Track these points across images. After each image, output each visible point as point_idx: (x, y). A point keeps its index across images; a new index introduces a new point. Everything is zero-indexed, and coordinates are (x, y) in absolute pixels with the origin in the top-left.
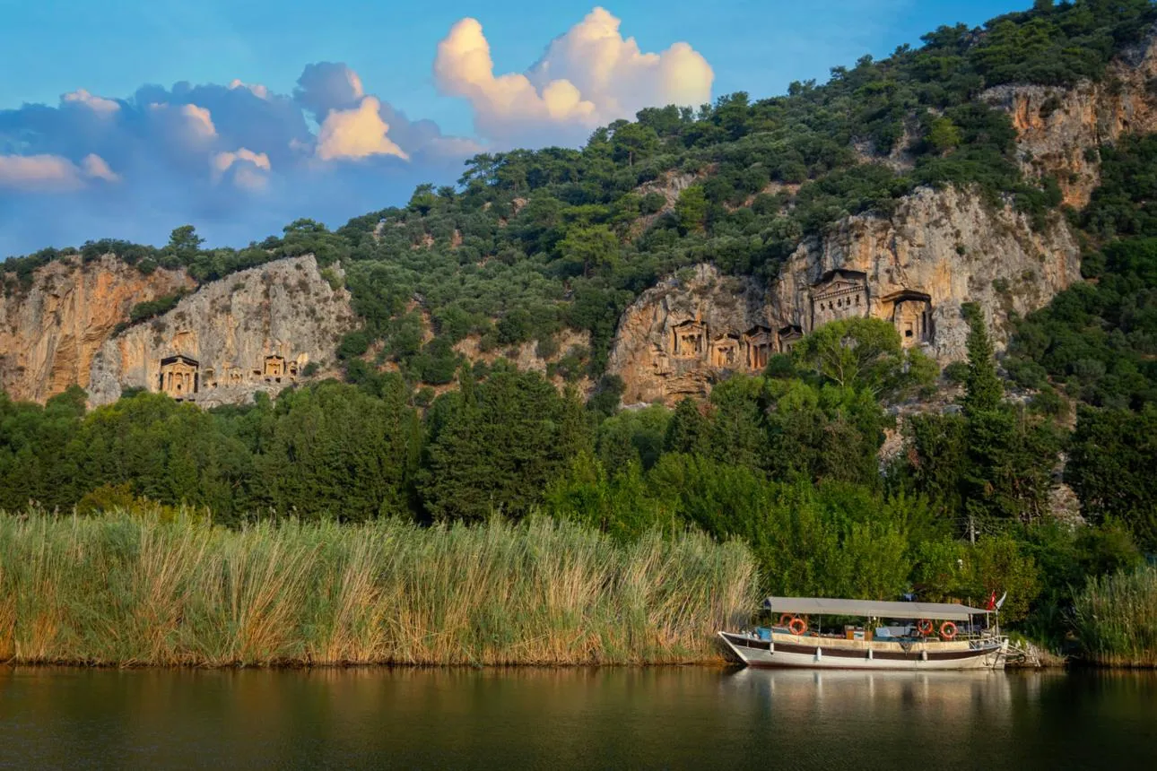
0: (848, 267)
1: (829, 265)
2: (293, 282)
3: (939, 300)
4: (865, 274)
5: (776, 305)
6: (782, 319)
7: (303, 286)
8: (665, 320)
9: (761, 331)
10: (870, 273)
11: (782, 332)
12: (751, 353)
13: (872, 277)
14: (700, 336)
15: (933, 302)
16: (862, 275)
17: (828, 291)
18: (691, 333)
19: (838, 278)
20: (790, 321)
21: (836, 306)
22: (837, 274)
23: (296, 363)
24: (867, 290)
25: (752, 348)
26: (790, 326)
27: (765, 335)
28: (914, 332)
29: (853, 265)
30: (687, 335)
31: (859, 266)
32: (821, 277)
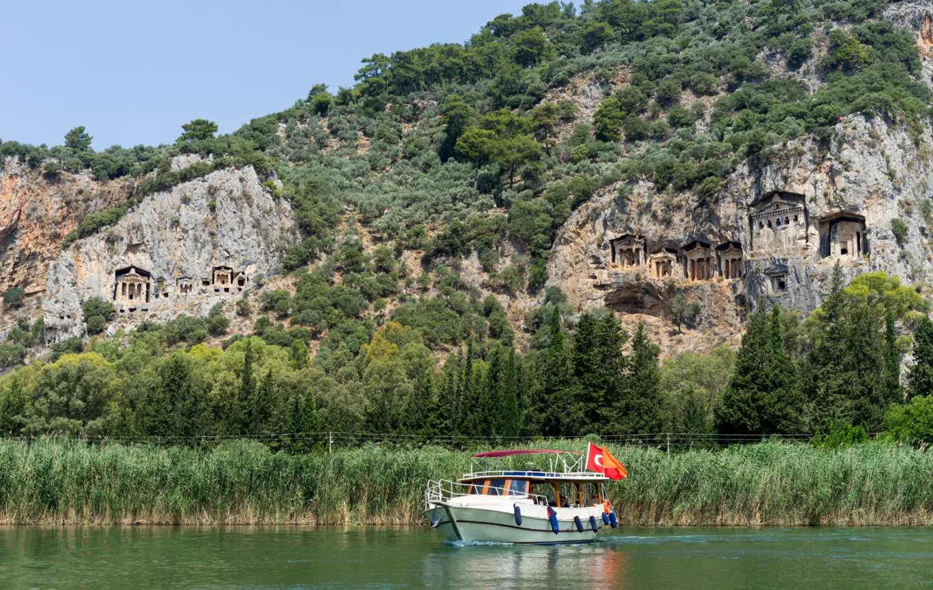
0: (787, 189)
1: (769, 186)
2: (237, 194)
3: (873, 221)
4: (804, 196)
5: (715, 222)
6: (721, 237)
7: (247, 197)
8: (604, 234)
9: (698, 246)
10: (809, 195)
11: (720, 248)
12: (689, 266)
13: (811, 200)
14: (637, 250)
15: (867, 223)
16: (801, 197)
17: (767, 211)
18: (629, 247)
19: (777, 199)
20: (729, 238)
21: (774, 224)
22: (776, 195)
23: (243, 273)
24: (806, 211)
25: (689, 262)
26: (730, 242)
27: (702, 250)
28: (850, 251)
29: (791, 187)
30: (625, 248)
31: (798, 189)
32: (760, 198)
